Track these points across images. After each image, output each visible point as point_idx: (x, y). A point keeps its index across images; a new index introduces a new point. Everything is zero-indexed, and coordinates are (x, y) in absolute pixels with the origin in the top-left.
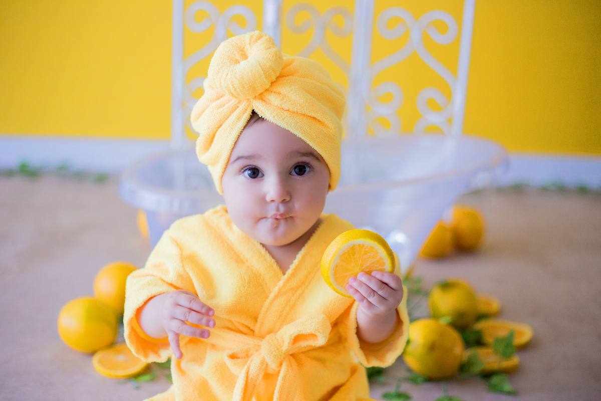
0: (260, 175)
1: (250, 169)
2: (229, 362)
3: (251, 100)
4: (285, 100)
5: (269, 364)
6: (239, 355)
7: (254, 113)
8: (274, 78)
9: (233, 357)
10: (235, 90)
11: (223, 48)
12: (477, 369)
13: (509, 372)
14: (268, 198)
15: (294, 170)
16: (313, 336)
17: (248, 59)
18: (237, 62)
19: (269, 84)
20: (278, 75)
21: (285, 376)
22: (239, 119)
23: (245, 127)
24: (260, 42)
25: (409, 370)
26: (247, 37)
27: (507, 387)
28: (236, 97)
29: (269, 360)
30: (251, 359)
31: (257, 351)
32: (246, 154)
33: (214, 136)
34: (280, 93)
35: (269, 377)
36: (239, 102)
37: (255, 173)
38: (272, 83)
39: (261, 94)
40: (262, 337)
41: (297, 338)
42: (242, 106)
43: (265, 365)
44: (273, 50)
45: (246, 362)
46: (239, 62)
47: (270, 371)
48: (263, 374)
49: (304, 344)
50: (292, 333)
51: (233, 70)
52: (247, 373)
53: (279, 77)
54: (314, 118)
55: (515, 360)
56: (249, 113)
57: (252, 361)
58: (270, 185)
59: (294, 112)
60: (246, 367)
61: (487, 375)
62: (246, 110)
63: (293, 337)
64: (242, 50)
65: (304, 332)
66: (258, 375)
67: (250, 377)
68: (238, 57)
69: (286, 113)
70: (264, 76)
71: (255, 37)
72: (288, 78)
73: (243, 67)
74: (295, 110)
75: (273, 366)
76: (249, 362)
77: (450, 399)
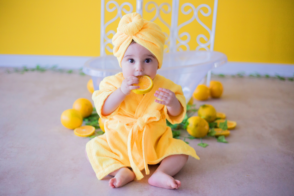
0: (134, 62)
1: (131, 60)
2: (126, 127)
3: (132, 36)
4: (143, 37)
5: (140, 127)
6: (129, 124)
7: (133, 40)
8: (140, 29)
9: (127, 125)
10: (127, 32)
11: (124, 18)
12: (213, 134)
13: (226, 136)
14: (136, 70)
15: (145, 61)
16: (155, 118)
17: (132, 22)
18: (128, 23)
19: (139, 31)
20: (142, 28)
21: (146, 131)
22: (128, 42)
23: (130, 45)
24: (136, 16)
26: (132, 14)
27: (224, 140)
28: (127, 35)
29: (140, 126)
30: (134, 125)
31: (136, 123)
32: (129, 54)
33: (119, 47)
34: (142, 34)
35: (140, 132)
36: (128, 36)
37: (132, 61)
38: (140, 30)
39: (136, 34)
40: (137, 118)
41: (150, 119)
42: (129, 38)
43: (138, 128)
44: (140, 19)
45: (132, 127)
46: (129, 23)
47: (140, 130)
48: (138, 131)
49: (152, 120)
50: (148, 117)
51: (126, 26)
52: (133, 130)
53: (142, 29)
54: (153, 43)
55: (228, 132)
56: (131, 40)
57: (134, 126)
58: (137, 65)
59: (146, 41)
60: (132, 128)
61: (217, 137)
62: (130, 39)
63: (148, 118)
64: (130, 19)
65: (152, 117)
66: (136, 131)
67: (134, 132)
68: (129, 21)
69: (143, 41)
70: (137, 28)
71: (135, 15)
72: (145, 29)
73: (130, 25)
74: (147, 40)
75: (141, 128)
76: (133, 126)
77: (203, 144)
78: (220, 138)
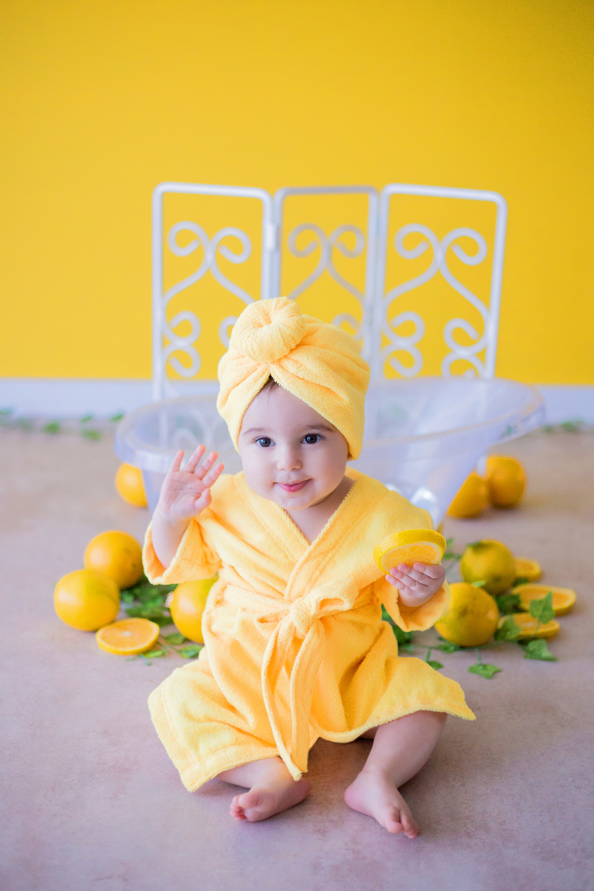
0: (271, 445)
1: (262, 439)
2: (258, 625)
3: (270, 364)
4: (301, 369)
5: (298, 628)
6: (269, 619)
7: (271, 378)
8: (293, 346)
9: (262, 621)
10: (254, 353)
11: (250, 312)
12: (512, 635)
13: (550, 639)
14: (279, 466)
15: (305, 440)
16: (337, 600)
17: (271, 325)
18: (260, 326)
19: (289, 351)
20: (298, 342)
21: (309, 643)
22: (256, 381)
23: (261, 391)
24: (285, 308)
25: (441, 639)
26: (274, 302)
27: (546, 653)
28: (255, 360)
29: (296, 624)
30: (280, 623)
31: (286, 615)
33: (228, 395)
34: (297, 362)
35: (297, 642)
36: (258, 365)
37: (267, 442)
38: (291, 350)
39: (280, 360)
40: (291, 601)
41: (323, 603)
42: (260, 369)
43: (293, 630)
44: (296, 318)
45: (276, 626)
46: (262, 326)
47: (299, 636)
48: (292, 639)
49: (331, 608)
50: (317, 598)
51: (254, 334)
52: (276, 637)
53: (298, 346)
54: (328, 389)
55: (554, 625)
57: (281, 625)
58: (281, 453)
59: (309, 382)
60: (275, 631)
61: (523, 642)
62: (264, 373)
63: (319, 601)
64: (267, 315)
65: (330, 597)
66: (287, 640)
67: (279, 641)
68: (262, 321)
69: (300, 382)
70: (282, 343)
71: (281, 303)
72: (308, 347)
73: (265, 332)
74: (310, 379)
75: (301, 631)
76: (278, 626)
77: (485, 667)
78: (532, 646)
